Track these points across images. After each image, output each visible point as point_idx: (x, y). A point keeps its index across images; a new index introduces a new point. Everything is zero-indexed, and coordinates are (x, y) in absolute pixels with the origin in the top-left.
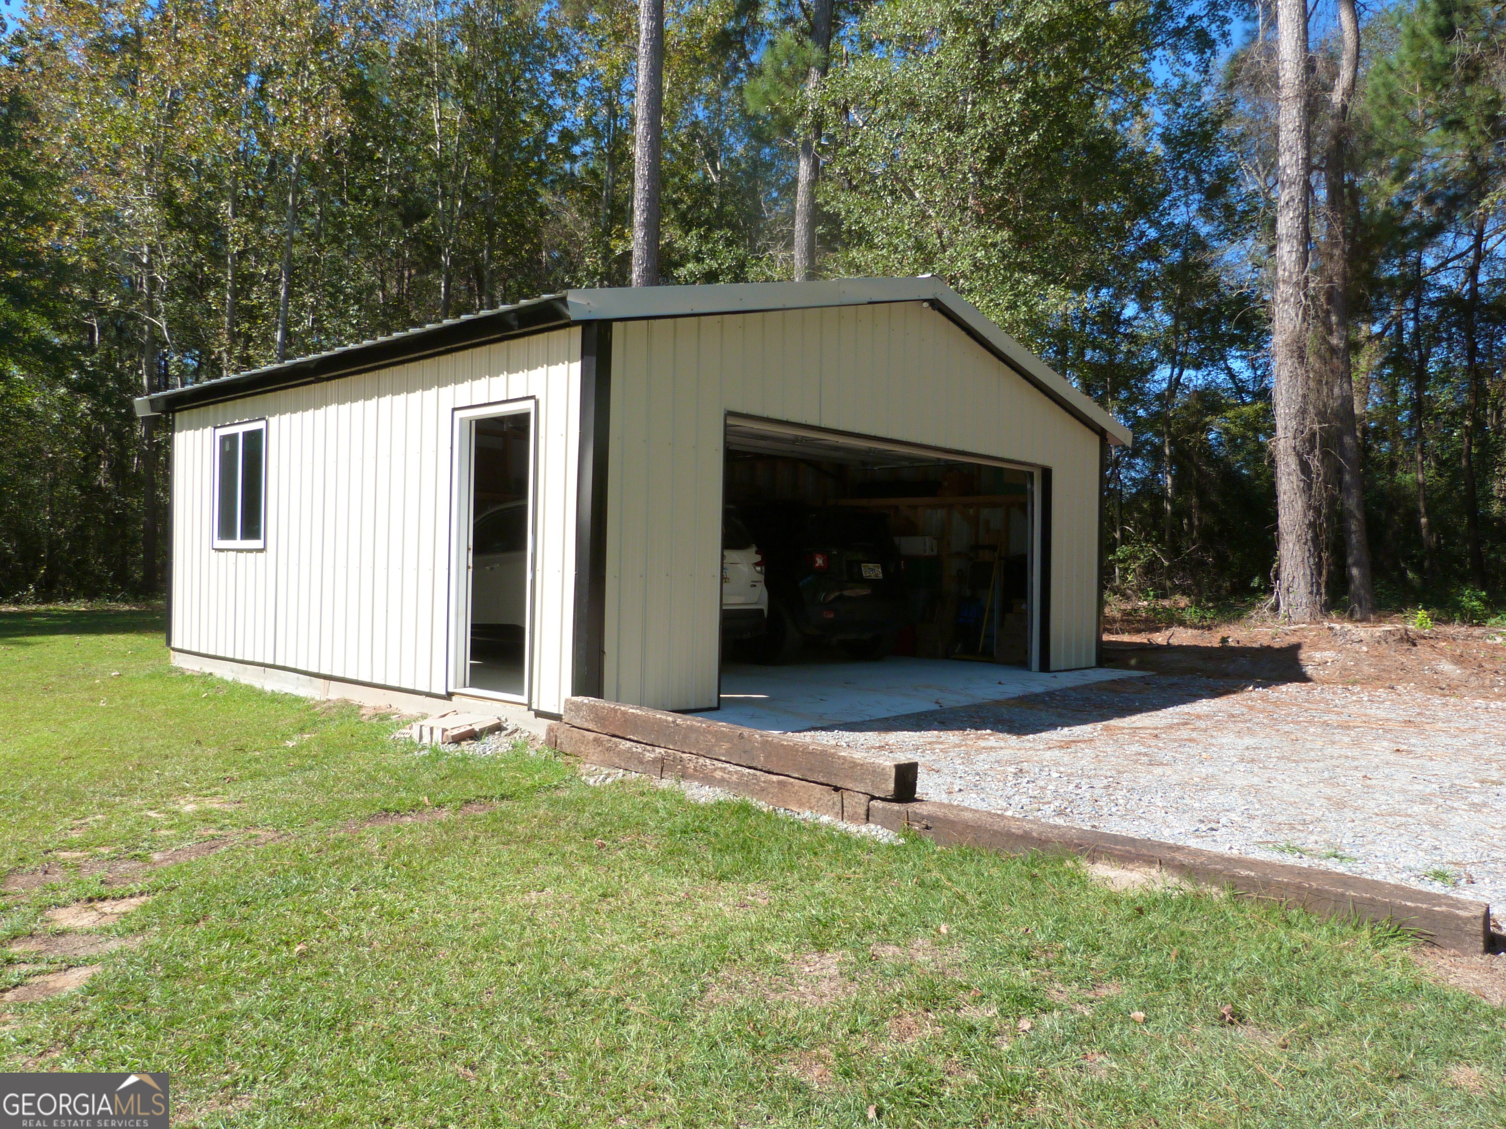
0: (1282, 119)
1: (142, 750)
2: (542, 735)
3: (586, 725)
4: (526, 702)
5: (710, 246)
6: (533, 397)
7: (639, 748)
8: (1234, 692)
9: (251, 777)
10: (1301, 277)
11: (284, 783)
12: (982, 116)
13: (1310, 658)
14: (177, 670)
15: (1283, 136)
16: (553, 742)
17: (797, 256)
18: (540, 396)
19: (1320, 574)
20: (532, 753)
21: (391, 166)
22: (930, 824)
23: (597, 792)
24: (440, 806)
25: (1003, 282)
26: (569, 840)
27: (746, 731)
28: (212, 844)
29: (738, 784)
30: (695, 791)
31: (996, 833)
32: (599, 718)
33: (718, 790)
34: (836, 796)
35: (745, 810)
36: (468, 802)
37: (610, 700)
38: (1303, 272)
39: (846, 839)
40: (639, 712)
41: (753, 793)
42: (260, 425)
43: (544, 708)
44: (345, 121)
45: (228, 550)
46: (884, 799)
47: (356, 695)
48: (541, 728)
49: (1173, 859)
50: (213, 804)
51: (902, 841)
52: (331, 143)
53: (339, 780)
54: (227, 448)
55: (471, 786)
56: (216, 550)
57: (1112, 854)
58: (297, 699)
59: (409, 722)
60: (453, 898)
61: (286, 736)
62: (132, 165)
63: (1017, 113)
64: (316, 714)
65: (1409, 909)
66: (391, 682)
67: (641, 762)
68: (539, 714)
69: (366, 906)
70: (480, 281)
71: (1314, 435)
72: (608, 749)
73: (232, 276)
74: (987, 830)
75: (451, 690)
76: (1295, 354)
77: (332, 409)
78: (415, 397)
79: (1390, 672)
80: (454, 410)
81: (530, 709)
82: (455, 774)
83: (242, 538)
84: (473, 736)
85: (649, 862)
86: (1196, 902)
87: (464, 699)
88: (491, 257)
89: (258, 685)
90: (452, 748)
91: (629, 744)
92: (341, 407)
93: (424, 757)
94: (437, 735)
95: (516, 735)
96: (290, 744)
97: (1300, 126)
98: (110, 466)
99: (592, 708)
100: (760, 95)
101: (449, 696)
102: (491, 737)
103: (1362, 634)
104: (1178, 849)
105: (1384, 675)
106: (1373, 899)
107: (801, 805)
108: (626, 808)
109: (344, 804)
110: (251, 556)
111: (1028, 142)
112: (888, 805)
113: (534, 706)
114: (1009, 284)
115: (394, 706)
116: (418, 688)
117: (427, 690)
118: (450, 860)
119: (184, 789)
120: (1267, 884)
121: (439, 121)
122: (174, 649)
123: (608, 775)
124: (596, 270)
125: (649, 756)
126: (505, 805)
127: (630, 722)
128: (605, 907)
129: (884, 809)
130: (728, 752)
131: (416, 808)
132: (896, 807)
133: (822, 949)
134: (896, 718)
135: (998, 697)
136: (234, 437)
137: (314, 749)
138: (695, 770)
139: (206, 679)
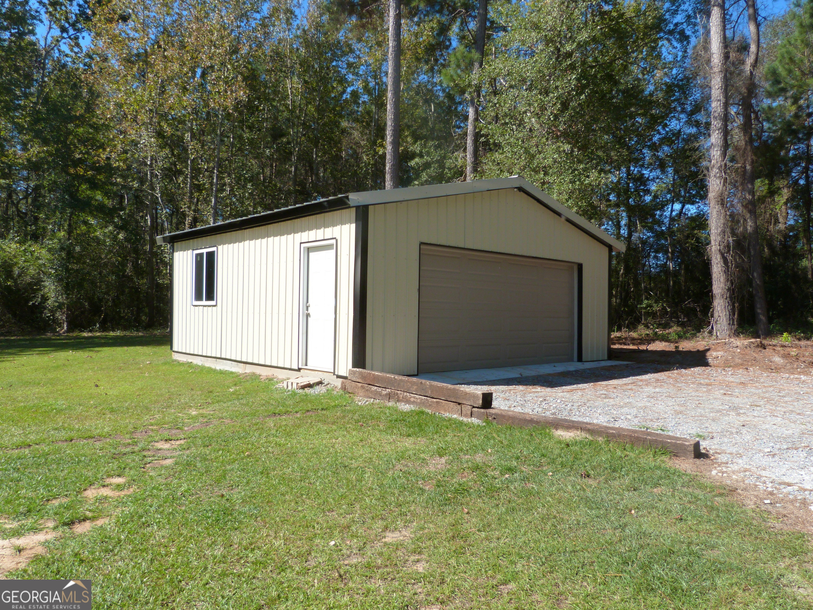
0: (713, 83)
1: (169, 392)
2: (339, 386)
3: (358, 380)
4: (333, 371)
5: (426, 150)
6: (335, 238)
7: (380, 390)
8: (667, 371)
9: (217, 402)
10: (723, 163)
11: (231, 404)
12: (557, 87)
13: (711, 355)
14: (176, 361)
15: (713, 91)
16: (344, 388)
17: (468, 156)
18: (338, 238)
19: (734, 315)
20: (335, 393)
21: (267, 113)
22: (496, 417)
23: (361, 407)
24: (297, 412)
25: (568, 170)
26: (348, 423)
27: (424, 381)
28: (207, 424)
29: (420, 403)
30: (403, 407)
31: (520, 420)
32: (363, 377)
33: (412, 406)
34: (459, 407)
35: (422, 413)
36: (308, 411)
37: (368, 370)
38: (723, 161)
39: (461, 423)
40: (380, 374)
41: (426, 407)
42: (214, 249)
43: (340, 374)
44: (245, 93)
45: (199, 306)
46: (478, 408)
47: (258, 370)
48: (338, 383)
49: (586, 427)
50: (204, 412)
51: (484, 424)
52: (238, 104)
53: (254, 403)
54: (199, 259)
55: (309, 405)
56: (194, 306)
57: (563, 426)
58: (232, 373)
59: (282, 381)
60: (303, 440)
61: (229, 387)
62: (143, 117)
63: (574, 85)
64: (240, 379)
65: (669, 443)
66: (274, 364)
67: (381, 395)
68: (338, 377)
69: (269, 442)
70: (311, 168)
71: (728, 243)
72: (367, 390)
73: (191, 170)
74: (517, 419)
75: (300, 367)
76: (720, 203)
77: (247, 242)
78: (284, 238)
79: (748, 361)
80: (301, 243)
81: (334, 374)
82: (302, 400)
83: (206, 300)
84: (310, 386)
85: (380, 431)
86: (591, 443)
87: (306, 371)
88: (317, 156)
89: (213, 367)
90: (301, 391)
91: (376, 388)
92: (251, 242)
93: (288, 395)
94: (295, 386)
95: (329, 386)
96: (231, 390)
97: (722, 87)
98: (132, 264)
99: (360, 373)
100: (449, 77)
101: (299, 370)
102: (317, 387)
103: (738, 343)
104: (590, 424)
105: (745, 363)
106: (656, 440)
107: (445, 411)
108: (373, 413)
109: (257, 411)
110: (210, 308)
111: (580, 100)
112: (479, 410)
113: (336, 373)
114: (571, 171)
115: (275, 375)
116: (286, 367)
117: (290, 367)
118: (302, 430)
119: (191, 406)
120: (619, 436)
121: (290, 89)
122: (174, 351)
123: (367, 401)
124: (369, 162)
125: (384, 393)
126: (324, 412)
127: (376, 378)
128: (361, 444)
129: (478, 411)
130: (416, 390)
131: (286, 413)
132: (482, 410)
133: (441, 456)
134: (498, 380)
135: (551, 372)
136: (201, 255)
137: (242, 392)
138: (403, 398)
139: (190, 365)
